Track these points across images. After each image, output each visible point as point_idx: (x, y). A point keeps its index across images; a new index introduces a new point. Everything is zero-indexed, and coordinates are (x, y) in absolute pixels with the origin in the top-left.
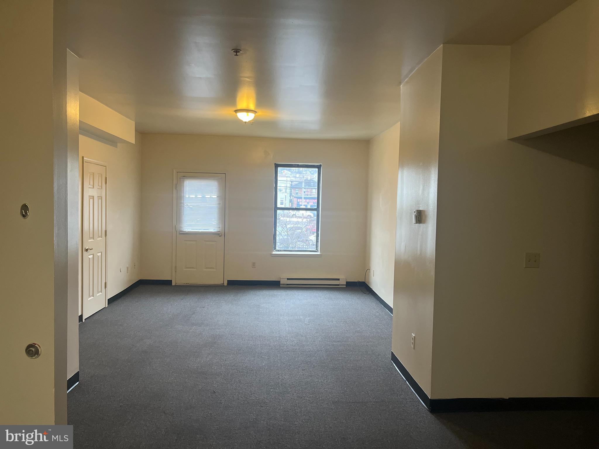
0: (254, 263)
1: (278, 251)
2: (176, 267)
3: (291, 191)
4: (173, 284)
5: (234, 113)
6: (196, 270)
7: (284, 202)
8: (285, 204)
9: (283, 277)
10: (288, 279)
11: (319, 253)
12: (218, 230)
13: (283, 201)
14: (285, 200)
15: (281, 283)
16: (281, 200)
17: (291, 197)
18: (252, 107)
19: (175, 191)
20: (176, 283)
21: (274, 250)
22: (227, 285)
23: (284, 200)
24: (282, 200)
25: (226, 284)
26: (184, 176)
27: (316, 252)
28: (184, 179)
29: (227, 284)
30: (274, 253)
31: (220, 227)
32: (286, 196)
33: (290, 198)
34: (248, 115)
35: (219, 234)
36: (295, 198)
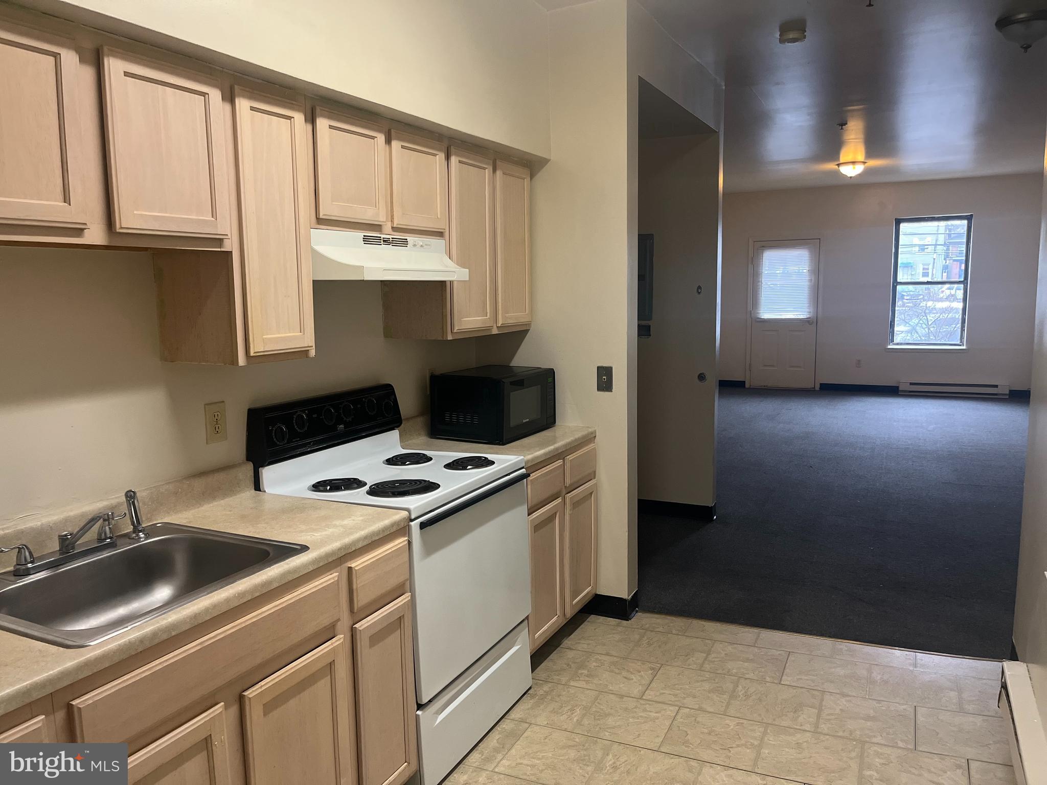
0: (859, 361)
1: (898, 344)
2: (750, 365)
3: (948, 249)
4: (747, 385)
5: (837, 166)
6: (776, 368)
7: (930, 271)
8: (933, 274)
9: (903, 381)
10: (911, 384)
11: (964, 347)
12: (808, 316)
13: (928, 269)
14: (933, 268)
15: (900, 389)
16: (923, 268)
17: (948, 261)
18: (861, 157)
19: (750, 266)
20: (750, 386)
21: (891, 344)
22: (818, 389)
23: (931, 267)
24: (926, 267)
25: (818, 387)
26: (763, 247)
27: (960, 345)
28: (763, 250)
29: (820, 388)
30: (889, 347)
31: (810, 312)
32: (934, 259)
33: (946, 263)
34: (854, 168)
35: (808, 321)
36: (955, 263)
